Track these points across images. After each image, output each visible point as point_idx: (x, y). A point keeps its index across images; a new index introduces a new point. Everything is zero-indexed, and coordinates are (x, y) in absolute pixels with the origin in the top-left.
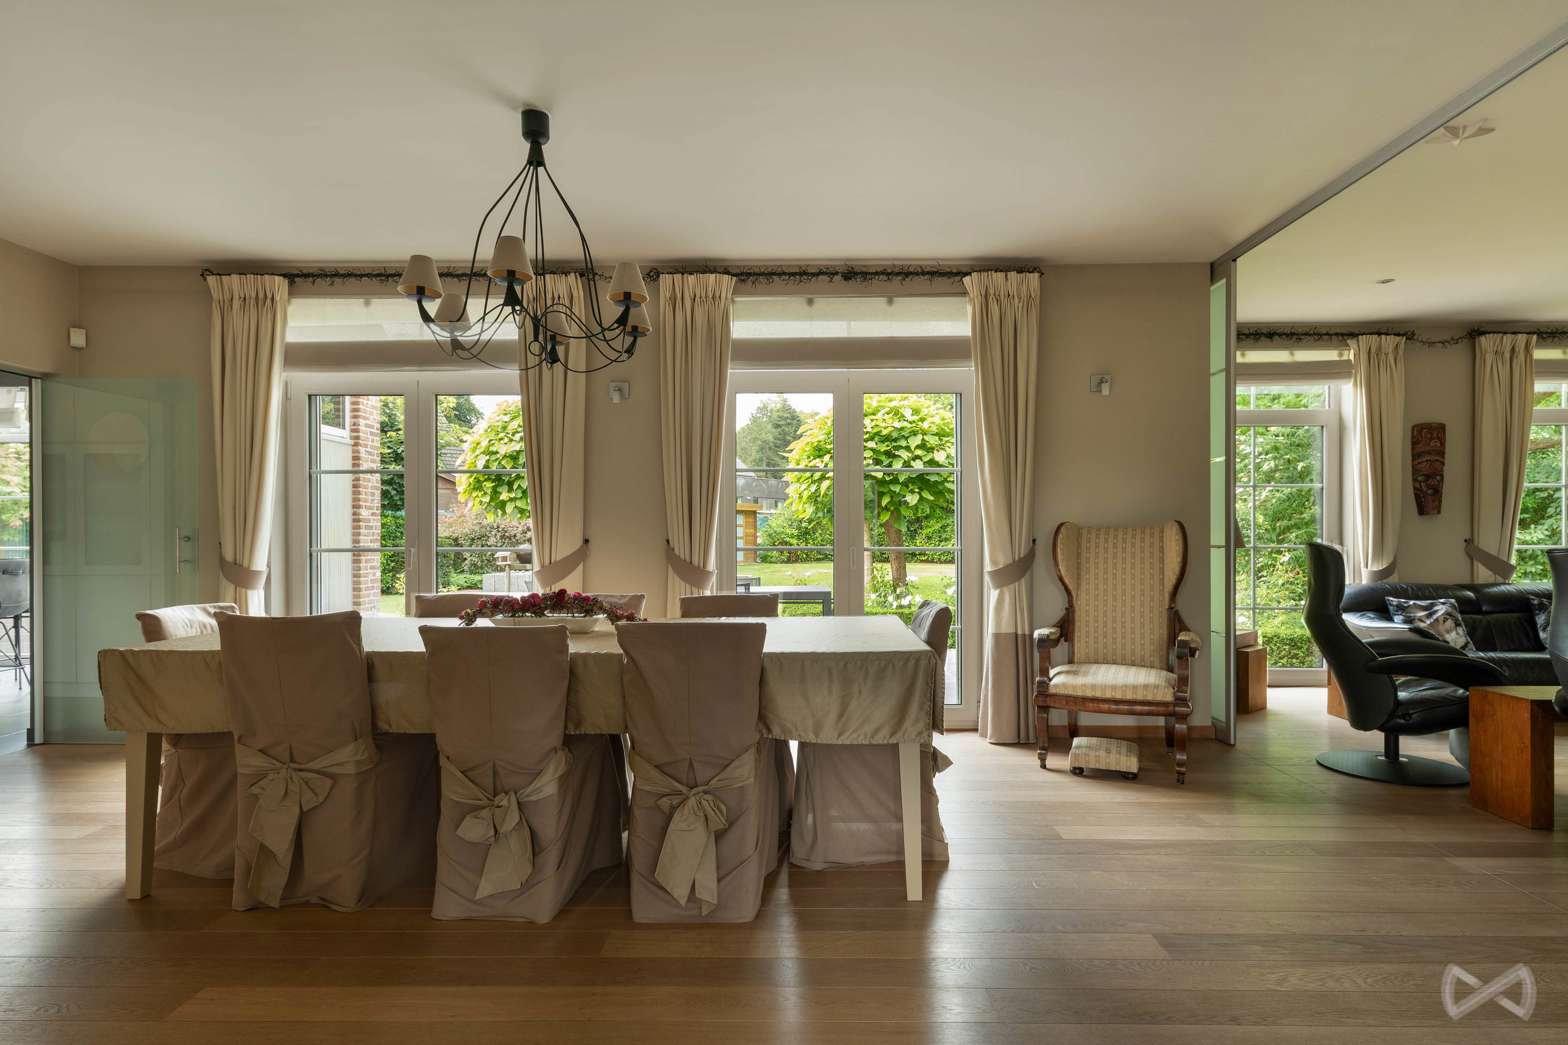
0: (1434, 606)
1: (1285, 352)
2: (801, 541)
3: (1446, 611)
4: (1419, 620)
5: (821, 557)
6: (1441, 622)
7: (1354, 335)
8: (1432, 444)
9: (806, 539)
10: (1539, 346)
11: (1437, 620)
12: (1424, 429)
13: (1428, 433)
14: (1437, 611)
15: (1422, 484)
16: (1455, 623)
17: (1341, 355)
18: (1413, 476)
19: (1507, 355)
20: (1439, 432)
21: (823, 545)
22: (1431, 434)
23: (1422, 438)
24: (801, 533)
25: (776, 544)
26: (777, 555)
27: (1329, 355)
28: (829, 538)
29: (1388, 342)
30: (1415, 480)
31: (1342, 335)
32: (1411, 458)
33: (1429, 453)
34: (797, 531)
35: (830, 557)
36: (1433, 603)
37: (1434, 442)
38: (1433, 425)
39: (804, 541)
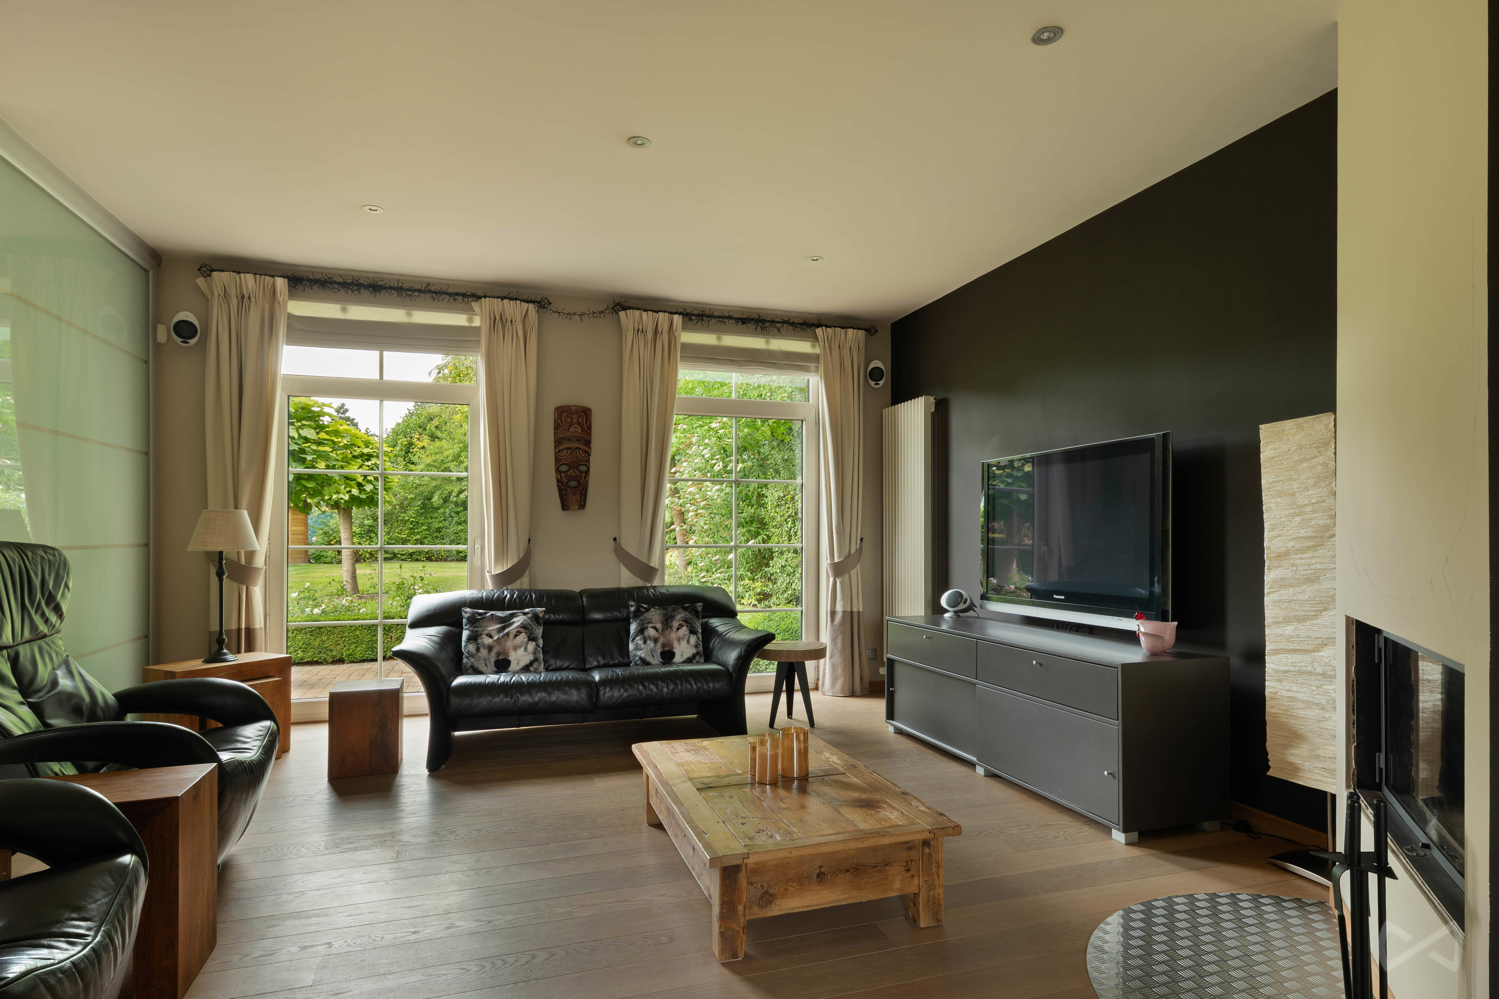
0: (514, 617)
1: (402, 311)
2: (364, 540)
3: (521, 624)
4: (487, 635)
5: (389, 556)
6: (512, 636)
7: (477, 297)
8: (572, 429)
9: (371, 538)
10: (685, 328)
11: (508, 634)
12: (564, 412)
13: (568, 417)
14: (514, 622)
15: (562, 475)
16: (528, 637)
17: (470, 320)
18: (556, 465)
19: (650, 334)
20: (580, 417)
21: (390, 544)
22: (571, 418)
23: (562, 423)
24: (364, 531)
25: (332, 543)
26: (333, 555)
27: (457, 319)
28: (397, 537)
29: (513, 309)
30: (557, 470)
31: (464, 295)
32: (554, 445)
33: (569, 440)
34: (360, 529)
35: (399, 556)
36: (515, 613)
37: (574, 427)
38: (573, 408)
39: (367, 540)
